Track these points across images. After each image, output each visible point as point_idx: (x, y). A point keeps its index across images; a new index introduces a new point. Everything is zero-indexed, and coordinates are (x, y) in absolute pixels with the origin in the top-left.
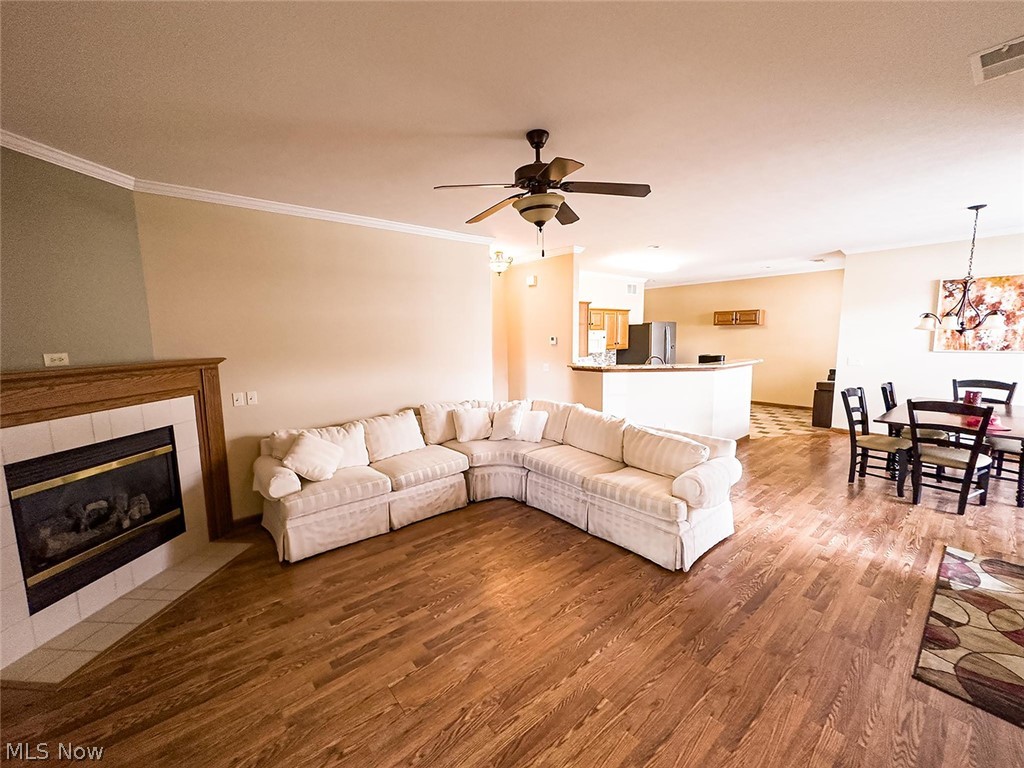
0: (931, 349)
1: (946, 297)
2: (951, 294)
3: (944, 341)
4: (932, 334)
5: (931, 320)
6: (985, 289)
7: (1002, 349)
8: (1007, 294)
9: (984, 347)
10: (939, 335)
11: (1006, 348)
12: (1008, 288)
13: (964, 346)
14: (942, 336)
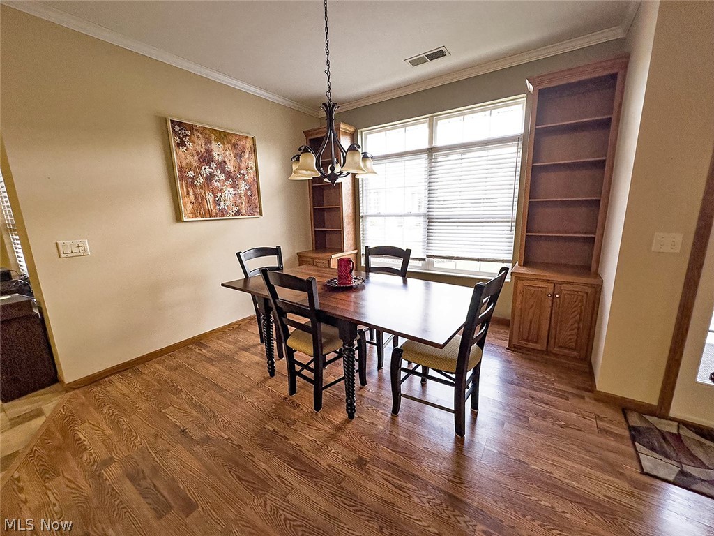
0: (178, 218)
6: (210, 142)
7: (236, 215)
8: (227, 153)
9: (223, 213)
10: (184, 197)
11: (238, 213)
12: (227, 146)
13: (209, 213)
14: (186, 199)
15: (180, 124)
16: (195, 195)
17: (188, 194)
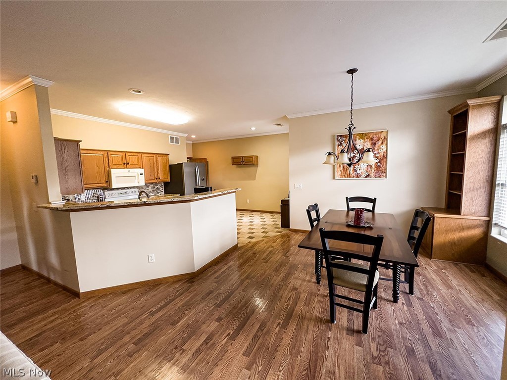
0: (334, 178)
1: (339, 145)
2: (341, 144)
3: (340, 172)
4: (334, 166)
5: (332, 158)
6: (356, 140)
7: (366, 177)
8: (366, 144)
9: (358, 176)
10: (337, 168)
11: (368, 176)
12: (366, 140)
13: (349, 176)
14: (339, 169)
15: (341, 136)
16: (343, 167)
17: (340, 167)
